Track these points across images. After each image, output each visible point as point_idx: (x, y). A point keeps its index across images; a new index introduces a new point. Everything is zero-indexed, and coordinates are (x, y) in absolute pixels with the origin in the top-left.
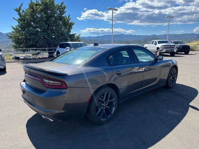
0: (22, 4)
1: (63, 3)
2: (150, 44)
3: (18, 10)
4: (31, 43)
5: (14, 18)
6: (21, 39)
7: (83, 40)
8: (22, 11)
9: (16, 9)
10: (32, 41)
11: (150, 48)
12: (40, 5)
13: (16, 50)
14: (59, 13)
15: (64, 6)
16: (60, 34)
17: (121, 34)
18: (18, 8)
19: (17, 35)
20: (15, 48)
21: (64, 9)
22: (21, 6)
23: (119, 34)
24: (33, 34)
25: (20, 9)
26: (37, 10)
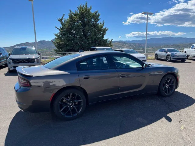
0: (64, 15)
1: (97, 11)
2: (190, 48)
3: (61, 20)
4: (68, 48)
5: (56, 27)
6: (62, 45)
7: (127, 44)
8: (64, 21)
9: (59, 19)
10: (69, 46)
11: (190, 53)
12: (78, 15)
13: (58, 54)
14: (93, 20)
15: (98, 14)
16: (93, 40)
17: (168, 37)
18: (61, 19)
19: (59, 41)
20: (57, 52)
21: (98, 17)
22: (63, 16)
23: (166, 37)
24: (70, 40)
25: (62, 19)
26: (75, 19)
